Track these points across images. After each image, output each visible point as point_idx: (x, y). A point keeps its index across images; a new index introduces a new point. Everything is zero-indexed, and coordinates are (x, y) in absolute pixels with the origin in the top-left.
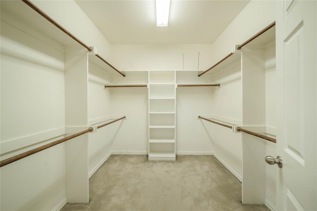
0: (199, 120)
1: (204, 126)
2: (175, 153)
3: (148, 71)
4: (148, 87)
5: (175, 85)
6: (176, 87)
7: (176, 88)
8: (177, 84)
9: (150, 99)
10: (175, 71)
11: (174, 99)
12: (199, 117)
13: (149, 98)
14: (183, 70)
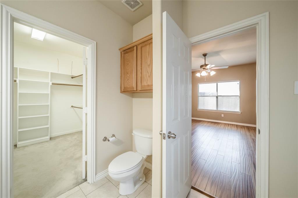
0: (72, 109)
1: (76, 112)
2: (49, 136)
3: (17, 68)
4: (18, 81)
5: (50, 83)
6: (50, 84)
7: (51, 86)
8: (51, 82)
9: (19, 93)
10: (50, 72)
11: (49, 94)
12: (72, 107)
13: (19, 91)
14: (57, 73)
